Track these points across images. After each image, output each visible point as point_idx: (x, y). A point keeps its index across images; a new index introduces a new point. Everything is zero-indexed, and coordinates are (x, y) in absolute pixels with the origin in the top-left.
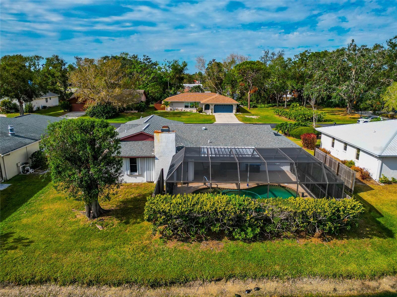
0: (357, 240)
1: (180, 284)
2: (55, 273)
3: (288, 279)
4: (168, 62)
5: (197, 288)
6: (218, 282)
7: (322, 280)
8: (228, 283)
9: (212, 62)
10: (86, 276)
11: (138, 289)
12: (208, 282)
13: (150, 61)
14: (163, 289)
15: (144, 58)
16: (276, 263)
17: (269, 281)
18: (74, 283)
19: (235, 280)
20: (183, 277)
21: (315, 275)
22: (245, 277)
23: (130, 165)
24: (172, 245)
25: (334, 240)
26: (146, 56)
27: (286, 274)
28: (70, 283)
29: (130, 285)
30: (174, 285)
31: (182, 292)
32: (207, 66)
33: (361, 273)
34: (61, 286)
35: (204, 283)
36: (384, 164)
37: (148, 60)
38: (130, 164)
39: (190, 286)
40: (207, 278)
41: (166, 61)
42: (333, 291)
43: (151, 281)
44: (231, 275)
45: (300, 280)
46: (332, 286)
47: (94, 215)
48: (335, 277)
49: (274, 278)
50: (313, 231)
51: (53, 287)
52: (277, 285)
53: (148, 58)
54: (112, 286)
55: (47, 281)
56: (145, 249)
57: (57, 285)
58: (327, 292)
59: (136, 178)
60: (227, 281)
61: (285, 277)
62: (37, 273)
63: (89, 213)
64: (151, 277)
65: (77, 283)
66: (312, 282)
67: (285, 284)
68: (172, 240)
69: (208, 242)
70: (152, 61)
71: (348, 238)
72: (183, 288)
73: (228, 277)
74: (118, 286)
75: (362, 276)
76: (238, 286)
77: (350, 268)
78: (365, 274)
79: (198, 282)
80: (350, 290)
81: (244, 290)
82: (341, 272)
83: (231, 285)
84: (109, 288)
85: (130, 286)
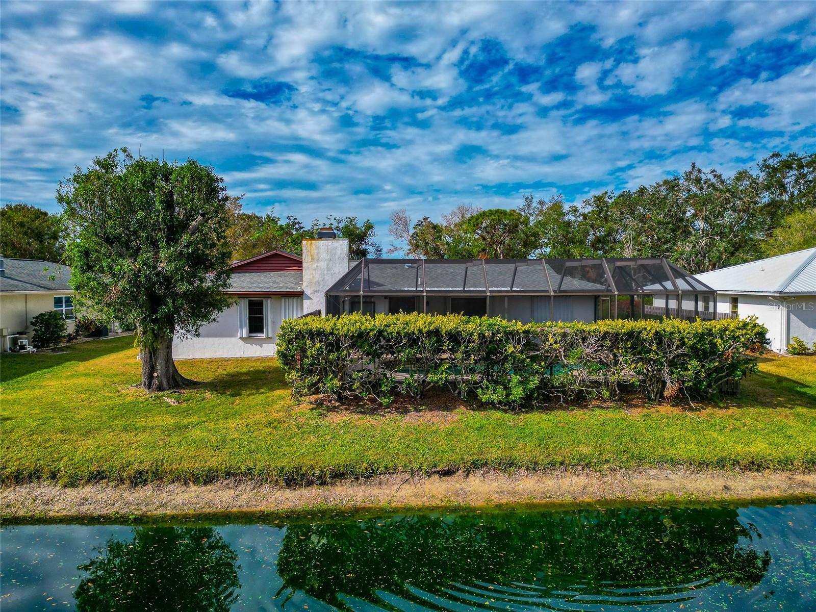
0: (761, 410)
1: (357, 479)
2: (54, 461)
3: (613, 470)
4: (335, 219)
5: (396, 486)
6: (448, 478)
7: (694, 471)
8: (471, 478)
9: (422, 222)
10: (129, 464)
11: (254, 489)
12: (422, 475)
13: (301, 228)
14: (314, 490)
15: (288, 221)
16: (580, 443)
17: (568, 474)
18: (98, 481)
19: (488, 472)
20: (364, 464)
21: (675, 463)
22: (510, 467)
23: (249, 317)
24: (337, 419)
25: (709, 410)
26: (292, 219)
27: (607, 461)
28: (89, 481)
29: (236, 480)
30: (341, 482)
31: (361, 493)
32: (412, 231)
33: (782, 457)
34: (65, 486)
35: (414, 477)
36: (792, 316)
37: (297, 226)
38: (250, 314)
39: (380, 484)
40: (420, 467)
41: (332, 218)
42: (723, 489)
43: (285, 470)
44: (477, 461)
45: (640, 473)
46: (719, 483)
47: (161, 383)
48: (724, 466)
49: (580, 468)
50: (658, 395)
51: (44, 489)
52: (587, 480)
53: (296, 221)
54: (191, 484)
55: (31, 475)
56: (275, 424)
57: (55, 485)
58: (709, 492)
59: (261, 346)
60: (468, 476)
61: (606, 466)
62: (10, 461)
63: (150, 377)
64: (287, 464)
65: (105, 481)
66: (670, 476)
67: (607, 479)
68: (338, 412)
69: (421, 414)
70: (303, 227)
71: (739, 407)
72: (363, 487)
73: (469, 465)
74: (205, 483)
75: (785, 464)
76: (496, 484)
77: (753, 449)
78: (790, 460)
79: (399, 477)
80: (763, 489)
81: (510, 489)
82: (736, 457)
83: (478, 481)
84: (184, 488)
85: (235, 483)
